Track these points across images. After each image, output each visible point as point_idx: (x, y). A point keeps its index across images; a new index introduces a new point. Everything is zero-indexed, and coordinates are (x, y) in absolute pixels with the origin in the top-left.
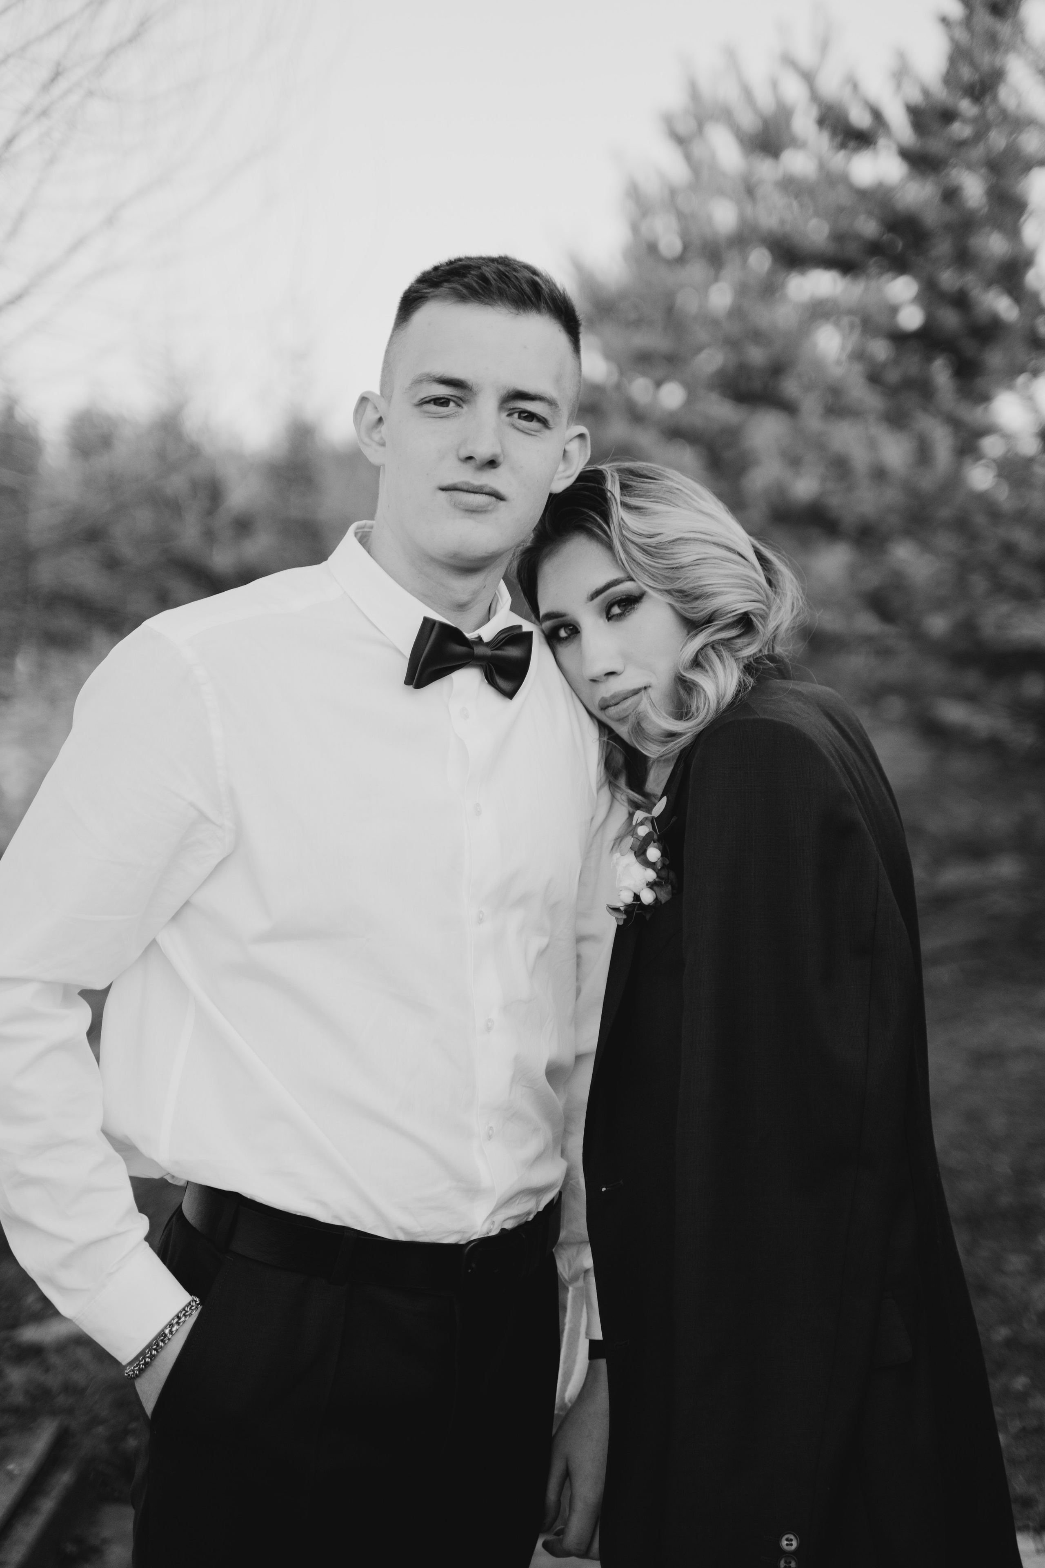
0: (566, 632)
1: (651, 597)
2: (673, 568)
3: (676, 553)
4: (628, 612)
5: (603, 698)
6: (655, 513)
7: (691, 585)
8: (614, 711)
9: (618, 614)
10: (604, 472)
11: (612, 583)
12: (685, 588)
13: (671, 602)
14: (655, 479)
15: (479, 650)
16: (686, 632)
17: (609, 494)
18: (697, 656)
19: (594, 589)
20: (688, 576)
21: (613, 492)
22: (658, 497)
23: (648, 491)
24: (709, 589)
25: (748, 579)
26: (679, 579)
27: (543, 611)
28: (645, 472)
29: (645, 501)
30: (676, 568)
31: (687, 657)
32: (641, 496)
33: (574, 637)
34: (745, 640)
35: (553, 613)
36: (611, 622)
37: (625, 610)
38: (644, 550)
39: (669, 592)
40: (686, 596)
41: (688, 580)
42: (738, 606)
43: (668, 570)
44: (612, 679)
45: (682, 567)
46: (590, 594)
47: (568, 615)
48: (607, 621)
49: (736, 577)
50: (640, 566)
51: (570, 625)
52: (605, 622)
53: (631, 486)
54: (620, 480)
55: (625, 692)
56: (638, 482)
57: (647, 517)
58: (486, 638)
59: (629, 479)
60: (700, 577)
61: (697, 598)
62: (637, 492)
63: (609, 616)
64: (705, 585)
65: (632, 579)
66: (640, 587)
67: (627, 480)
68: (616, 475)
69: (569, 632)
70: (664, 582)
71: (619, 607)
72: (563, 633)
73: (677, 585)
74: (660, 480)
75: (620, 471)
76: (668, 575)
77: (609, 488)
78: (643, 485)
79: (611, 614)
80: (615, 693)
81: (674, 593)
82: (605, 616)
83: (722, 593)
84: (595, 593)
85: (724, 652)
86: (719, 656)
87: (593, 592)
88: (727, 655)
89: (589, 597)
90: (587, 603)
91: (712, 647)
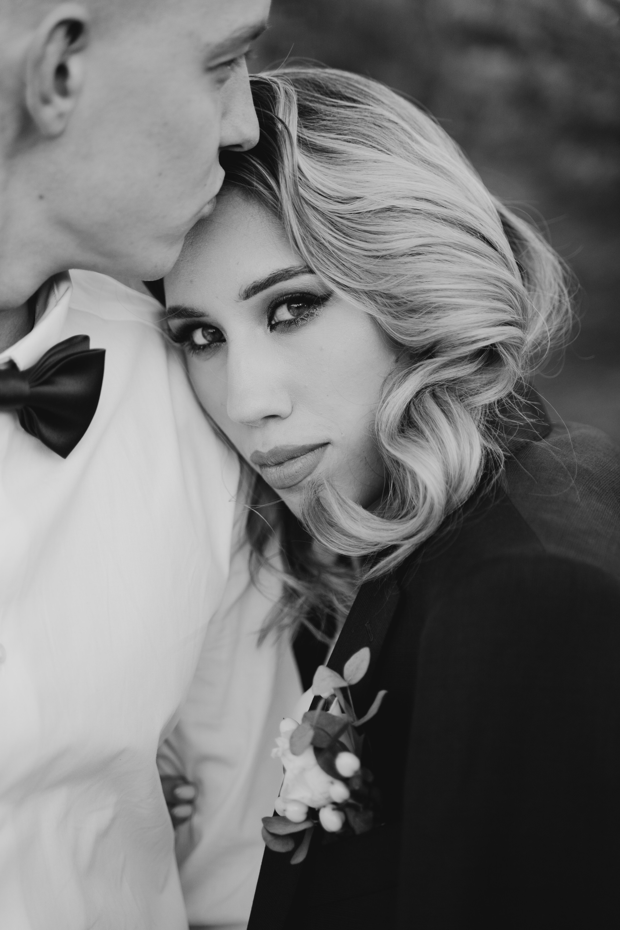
0: (204, 337)
1: (339, 300)
2: (378, 257)
3: (384, 233)
4: (302, 319)
5: (257, 452)
7: (406, 288)
8: (276, 476)
9: (286, 321)
10: (275, 84)
11: (278, 275)
12: (395, 291)
13: (371, 312)
14: (354, 101)
15: (8, 388)
16: (393, 358)
17: (280, 126)
18: (408, 409)
19: (252, 282)
20: (402, 273)
21: (287, 123)
22: (358, 133)
23: (343, 120)
24: (433, 298)
25: (497, 283)
26: (386, 275)
27: (170, 302)
28: (339, 88)
29: (337, 139)
30: (383, 257)
31: (393, 413)
33: (217, 347)
34: (486, 377)
35: (185, 310)
36: (274, 333)
37: (299, 315)
38: (332, 223)
39: (371, 295)
40: (398, 304)
41: (401, 279)
42: (482, 333)
43: (369, 260)
44: (272, 424)
45: (392, 256)
46: (243, 289)
47: (208, 316)
48: (269, 330)
49: (479, 279)
50: (322, 248)
51: (211, 327)
52: (265, 332)
53: (316, 112)
54: (298, 101)
55: (289, 448)
56: (327, 105)
57: (338, 168)
58: (24, 364)
59: (313, 99)
60: (419, 277)
61: (413, 311)
62: (324, 123)
63: (273, 323)
64: (429, 291)
65: (311, 272)
66: (323, 285)
67: (307, 101)
68: (293, 91)
69: (209, 338)
70: (361, 278)
71: (289, 308)
72: (199, 338)
73: (382, 286)
74: (363, 103)
75: (303, 84)
76: (368, 267)
77: (280, 116)
78: (335, 110)
79: (275, 318)
80: (276, 448)
81: (378, 298)
82: (266, 323)
83: (457, 308)
84: (252, 289)
85: (456, 408)
86: (447, 413)
87: (248, 287)
88: (459, 412)
89: (242, 293)
90: (238, 302)
91: (434, 396)
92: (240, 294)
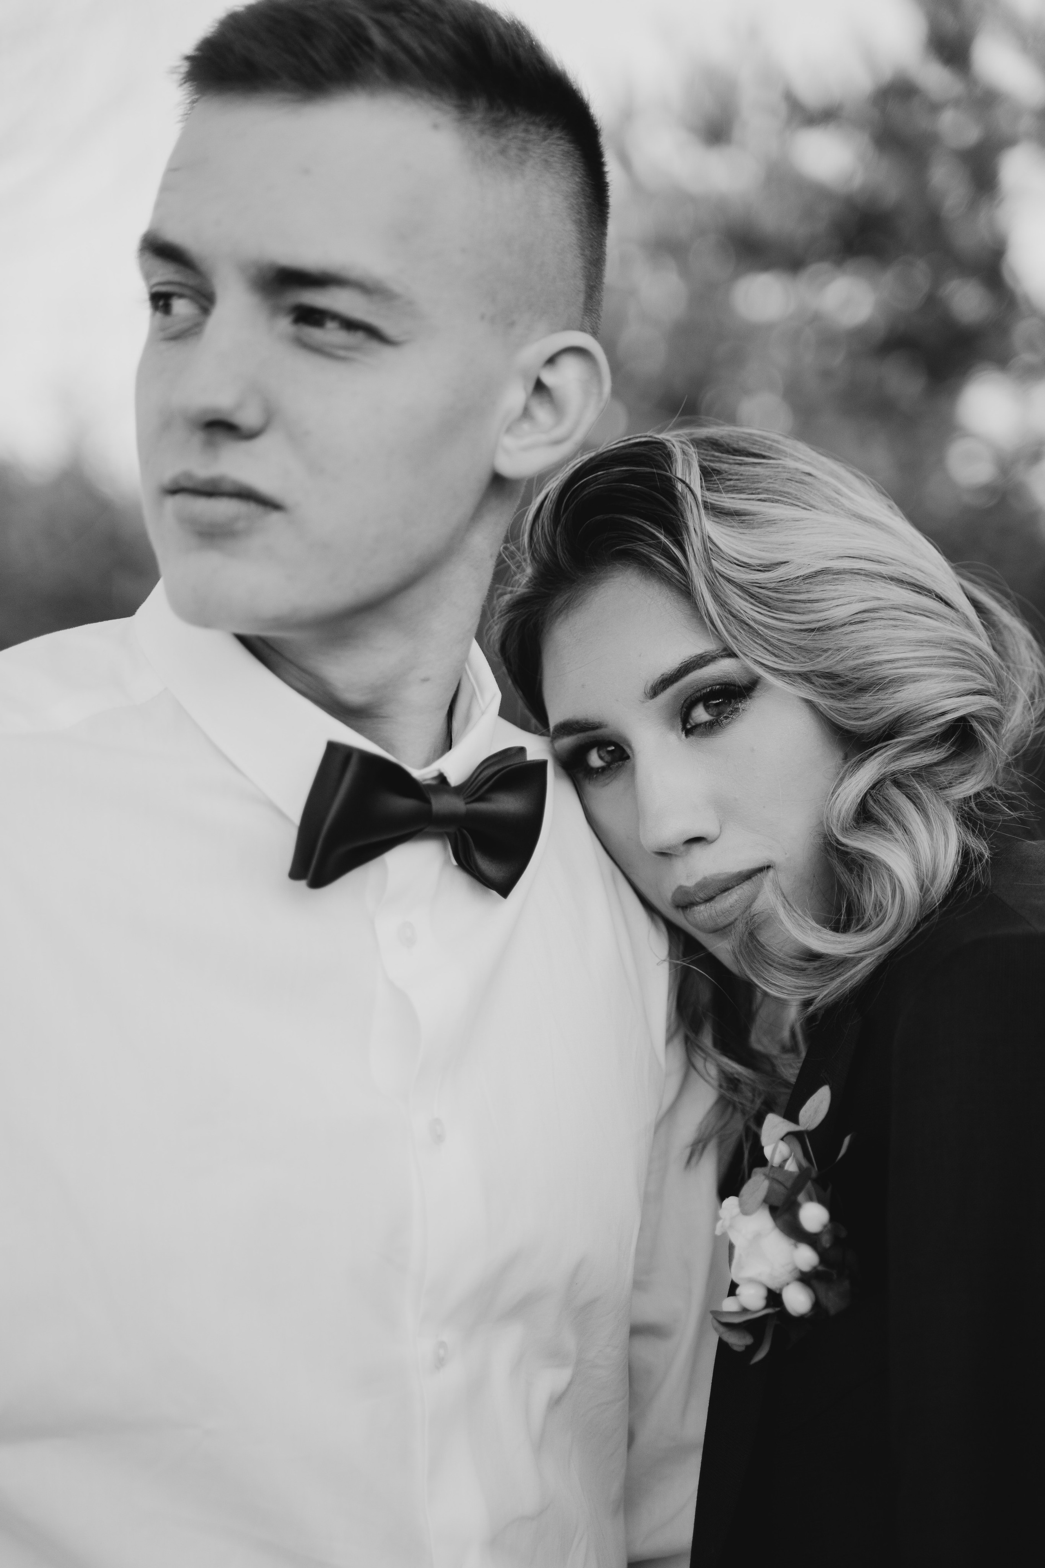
0: (601, 758)
1: (770, 687)
2: (812, 630)
3: (817, 601)
4: (726, 718)
5: (680, 887)
6: (771, 522)
7: (851, 663)
8: (706, 915)
9: (706, 723)
10: (669, 444)
11: (691, 662)
12: (839, 668)
13: (810, 698)
14: (764, 457)
15: (442, 804)
16: (840, 755)
17: (680, 486)
18: (865, 801)
19: (659, 674)
20: (844, 645)
21: (687, 481)
22: (774, 492)
23: (756, 479)
24: (887, 671)
25: (962, 648)
26: (826, 651)
27: (555, 717)
28: (743, 445)
29: (749, 500)
30: (819, 629)
31: (846, 806)
32: (740, 491)
33: (619, 767)
34: (956, 767)
35: (577, 723)
36: (692, 738)
37: (719, 714)
38: (752, 596)
39: (806, 677)
40: (841, 685)
41: (843, 654)
42: (949, 704)
43: (803, 635)
44: (697, 850)
45: (830, 628)
46: (649, 685)
47: (606, 726)
48: (684, 735)
50: (745, 627)
51: (611, 743)
52: (679, 738)
53: (718, 472)
54: (699, 461)
55: (722, 877)
56: (730, 464)
57: (755, 531)
58: (455, 778)
59: (712, 458)
60: (867, 647)
61: (863, 689)
62: (732, 483)
63: (689, 727)
64: (879, 663)
65: (732, 655)
66: (747, 670)
67: (710, 461)
68: (692, 450)
69: (608, 758)
70: (793, 658)
71: (707, 707)
72: (595, 760)
73: (823, 664)
74: (774, 459)
75: (698, 443)
76: (802, 643)
77: (679, 475)
78: (742, 468)
79: (691, 721)
80: (705, 878)
81: (814, 679)
82: (680, 727)
83: (915, 679)
84: (660, 683)
85: (924, 792)
86: (915, 800)
87: (656, 682)
88: (930, 797)
89: (649, 691)
90: (643, 702)
91: (897, 784)
92: (646, 692)
